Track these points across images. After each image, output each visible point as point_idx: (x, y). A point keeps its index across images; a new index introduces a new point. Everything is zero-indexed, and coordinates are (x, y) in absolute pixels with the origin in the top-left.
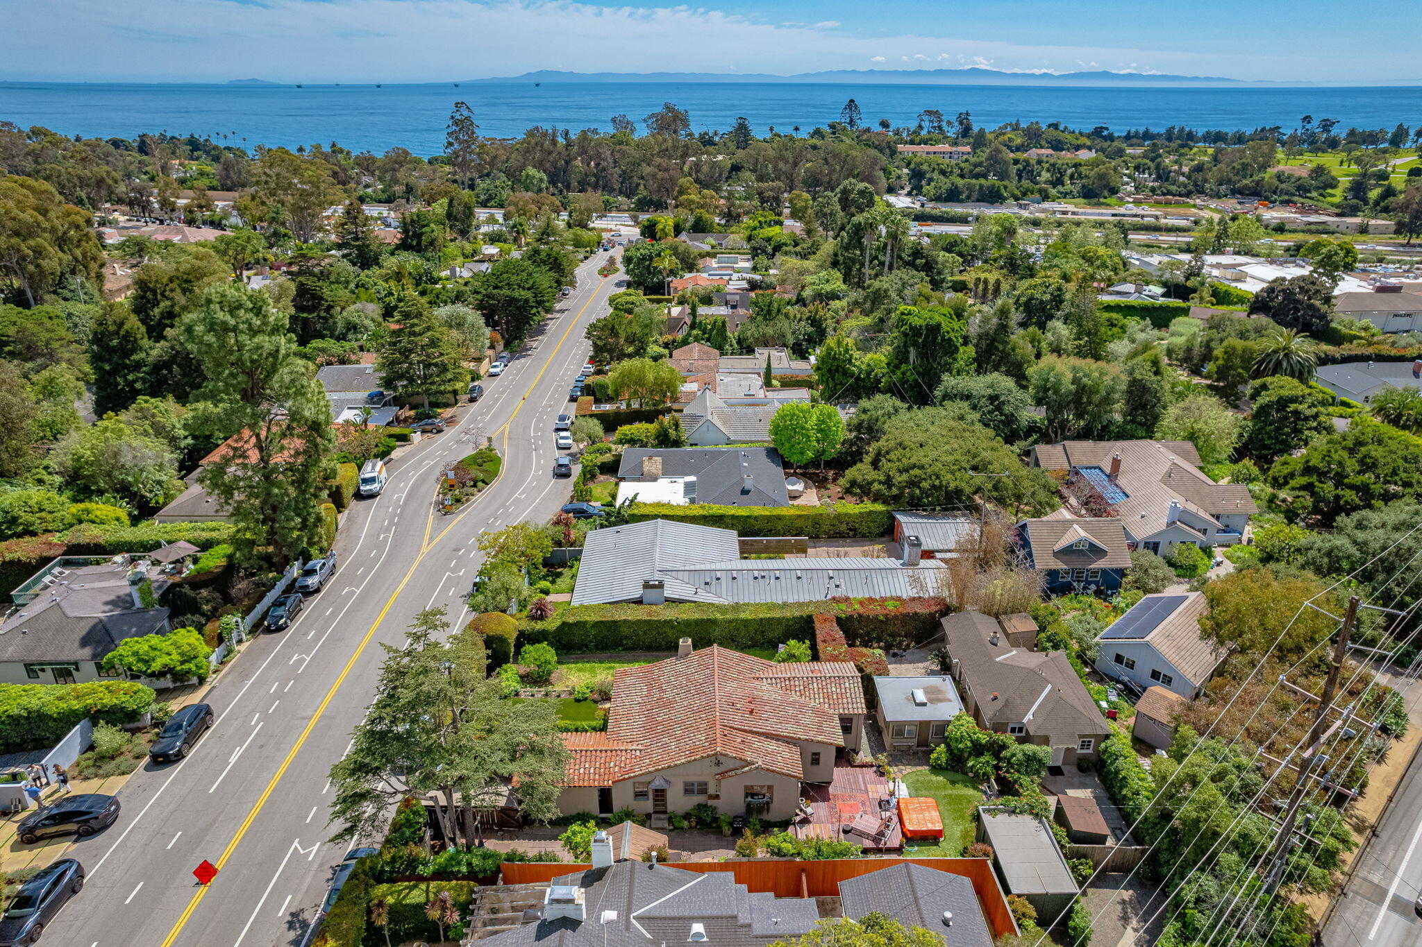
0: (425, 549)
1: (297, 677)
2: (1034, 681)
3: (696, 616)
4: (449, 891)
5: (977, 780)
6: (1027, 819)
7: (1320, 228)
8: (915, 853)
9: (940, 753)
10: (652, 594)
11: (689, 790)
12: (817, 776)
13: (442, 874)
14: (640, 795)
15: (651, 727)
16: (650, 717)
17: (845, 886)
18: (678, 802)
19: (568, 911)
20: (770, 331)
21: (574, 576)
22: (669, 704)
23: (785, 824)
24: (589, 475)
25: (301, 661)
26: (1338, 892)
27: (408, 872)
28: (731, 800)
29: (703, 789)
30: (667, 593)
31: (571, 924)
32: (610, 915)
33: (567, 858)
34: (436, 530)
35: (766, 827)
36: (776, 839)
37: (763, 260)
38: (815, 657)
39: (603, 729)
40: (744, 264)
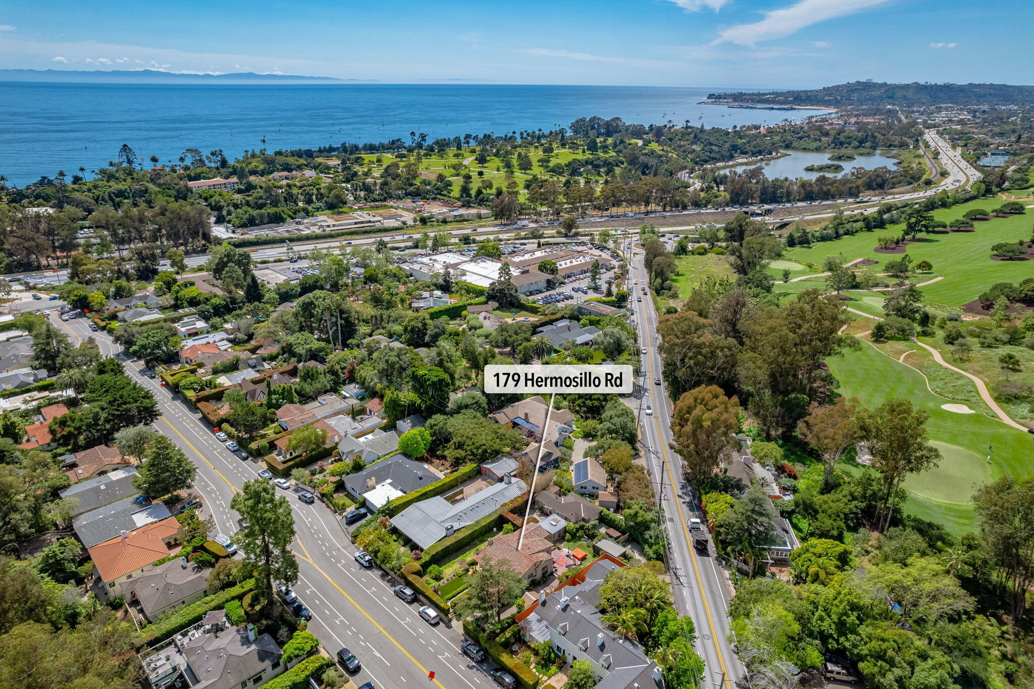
0: (311, 561)
1: (351, 625)
2: (577, 504)
5: (584, 538)
6: (603, 540)
7: (461, 219)
9: (568, 536)
10: (451, 531)
17: (587, 575)
20: (319, 386)
22: (504, 558)
24: (330, 497)
25: (342, 621)
28: (539, 574)
29: (532, 575)
30: (455, 528)
35: (549, 577)
37: (212, 321)
38: (517, 527)
40: (201, 324)
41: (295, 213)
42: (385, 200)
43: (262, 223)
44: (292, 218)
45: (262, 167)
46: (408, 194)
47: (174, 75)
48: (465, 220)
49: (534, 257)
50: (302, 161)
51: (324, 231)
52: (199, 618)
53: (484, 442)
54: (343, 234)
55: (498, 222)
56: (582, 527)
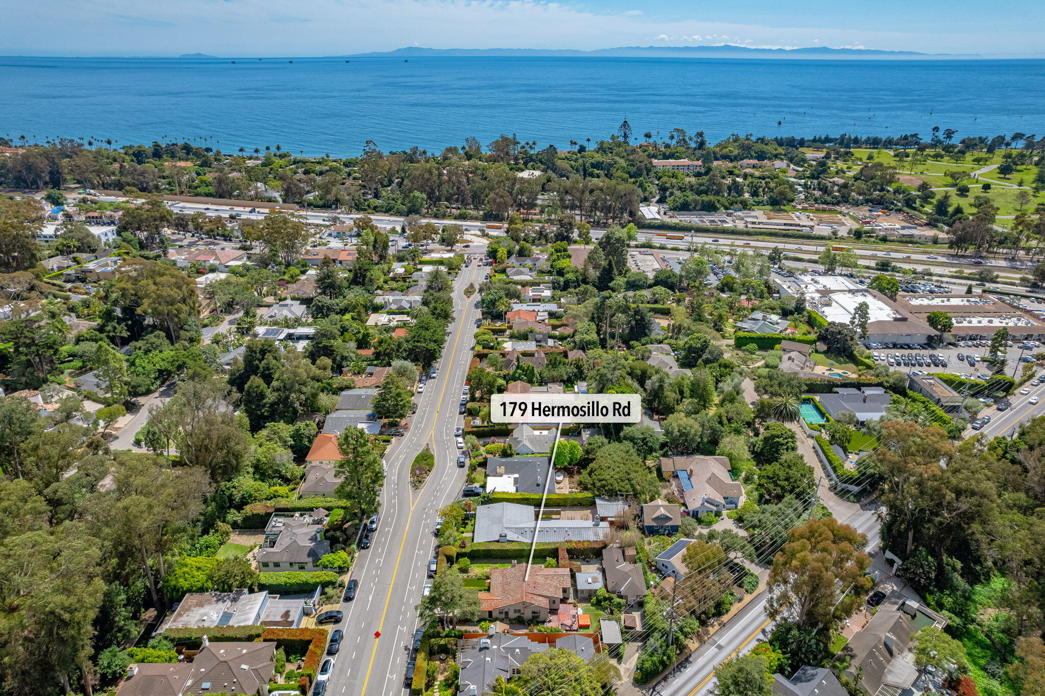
0: (412, 509)
1: (381, 568)
2: (626, 575)
3: (518, 548)
4: (452, 640)
5: (604, 609)
6: (614, 622)
7: (908, 239)
8: (582, 631)
9: (594, 600)
10: (502, 539)
11: (515, 611)
12: (554, 607)
13: (447, 636)
14: (501, 613)
15: (504, 591)
16: (503, 589)
17: (558, 641)
18: (512, 615)
19: (486, 645)
20: (555, 374)
21: (473, 525)
22: (509, 584)
23: (543, 622)
24: (473, 468)
25: (379, 562)
26: (702, 642)
27: (438, 635)
28: (528, 615)
29: (519, 611)
30: (508, 538)
31: (487, 648)
32: (495, 647)
33: (481, 632)
34: (414, 498)
35: (538, 623)
36: (540, 627)
37: (559, 292)
38: (558, 566)
39: (488, 590)
40: (547, 293)
41: (731, 204)
42: (838, 203)
43: (694, 209)
44: (726, 208)
45: (736, 152)
46: (867, 201)
47: (750, 50)
48: (911, 242)
49: (946, 303)
50: (781, 150)
51: (747, 227)
52: (311, 509)
53: (608, 477)
54: (761, 234)
55: (952, 251)
56: (610, 599)
